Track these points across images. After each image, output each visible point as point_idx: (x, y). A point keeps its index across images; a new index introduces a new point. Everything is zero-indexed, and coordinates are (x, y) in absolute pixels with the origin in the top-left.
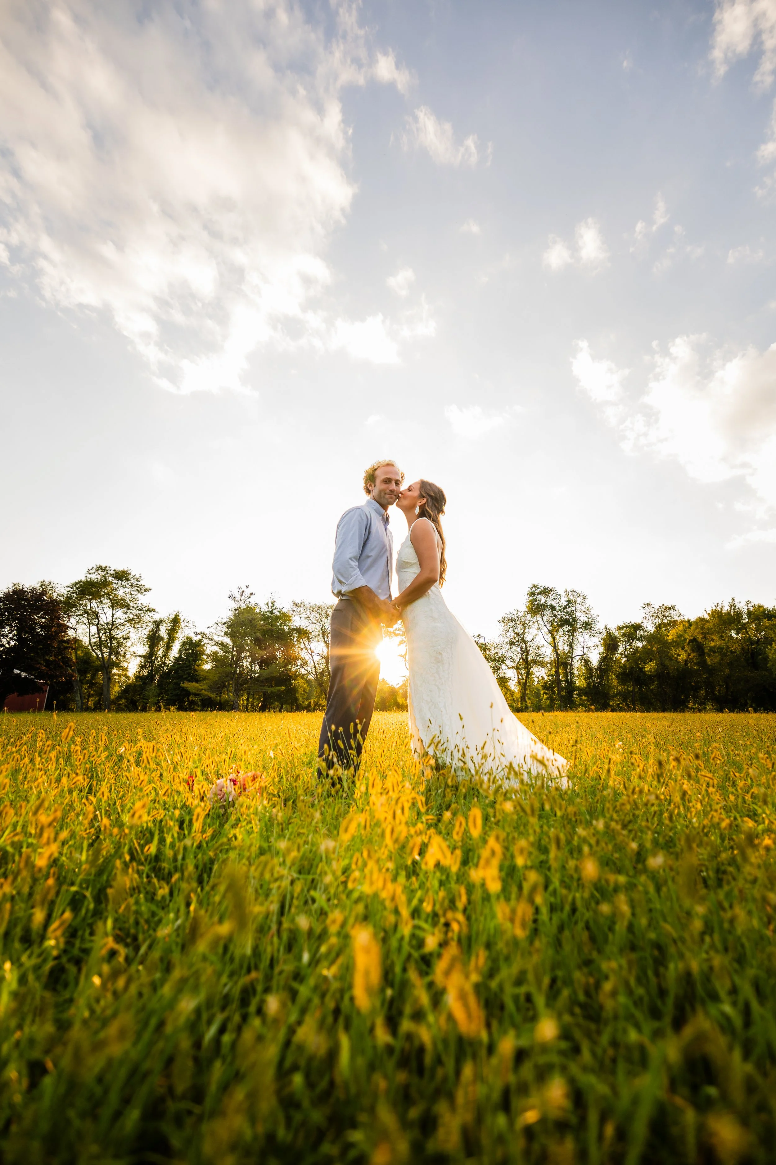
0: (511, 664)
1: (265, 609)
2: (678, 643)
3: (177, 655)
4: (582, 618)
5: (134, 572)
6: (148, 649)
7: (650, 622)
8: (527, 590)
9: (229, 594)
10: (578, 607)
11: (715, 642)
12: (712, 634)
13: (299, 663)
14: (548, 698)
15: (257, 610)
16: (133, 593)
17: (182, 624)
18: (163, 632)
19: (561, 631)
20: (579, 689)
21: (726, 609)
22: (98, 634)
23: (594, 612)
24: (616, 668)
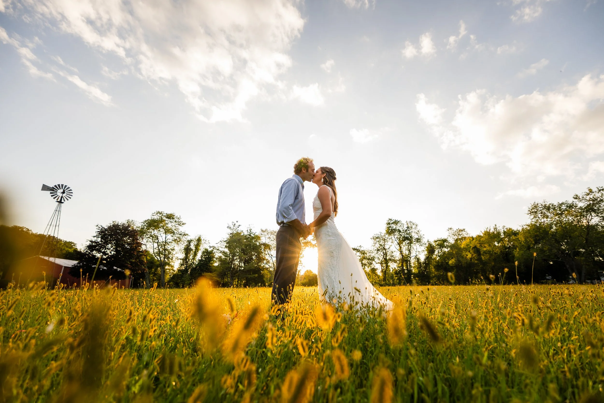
0: (378, 261)
1: (246, 233)
2: (467, 249)
3: (200, 259)
4: (415, 236)
5: (177, 214)
6: (184, 255)
7: (452, 238)
8: (386, 222)
9: (227, 226)
10: (413, 230)
11: (486, 248)
12: (485, 244)
13: (265, 262)
14: (398, 279)
15: (242, 234)
16: (176, 225)
17: (203, 242)
18: (192, 247)
19: (404, 243)
20: (414, 274)
21: (492, 230)
22: (158, 247)
23: (421, 233)
24: (434, 263)
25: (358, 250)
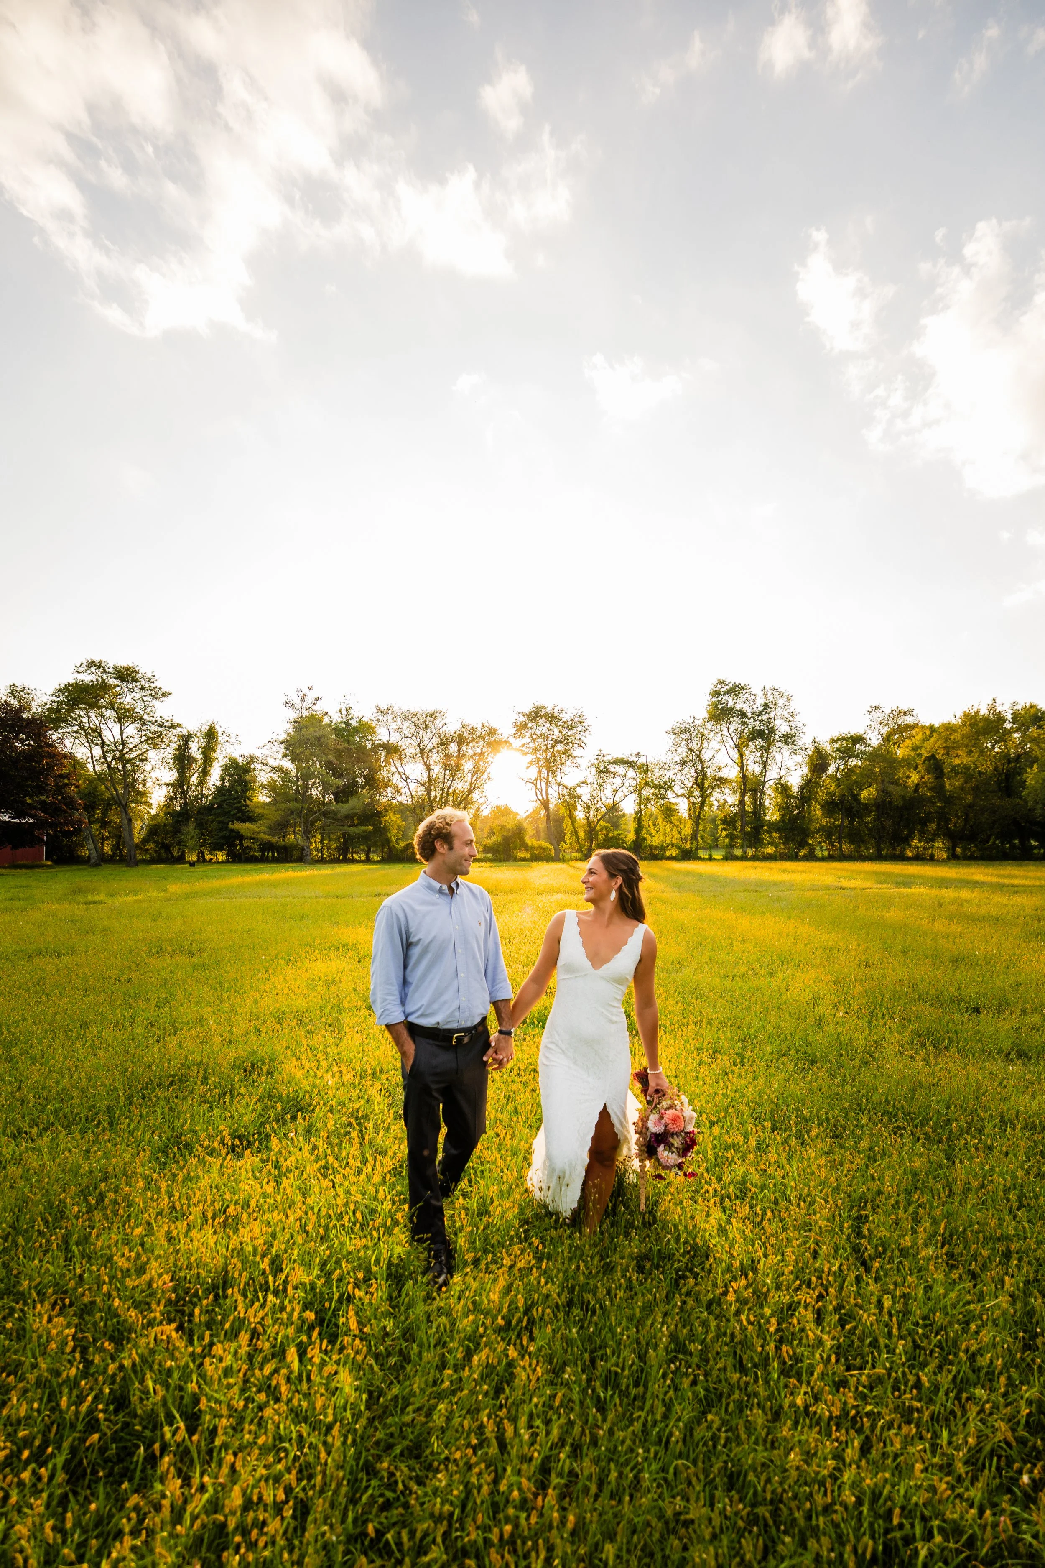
0: (682, 791)
1: (336, 718)
2: (909, 763)
3: (219, 784)
4: (782, 727)
5: (144, 668)
6: (176, 774)
7: (876, 732)
8: (710, 688)
9: (285, 699)
10: (779, 711)
11: (961, 759)
12: (957, 748)
13: (389, 790)
14: (727, 836)
15: (326, 720)
16: (145, 699)
17: (221, 739)
18: (195, 750)
19: (752, 746)
20: (771, 824)
21: (984, 711)
22: (105, 757)
23: (798, 721)
24: (821, 794)
25: (631, 765)
